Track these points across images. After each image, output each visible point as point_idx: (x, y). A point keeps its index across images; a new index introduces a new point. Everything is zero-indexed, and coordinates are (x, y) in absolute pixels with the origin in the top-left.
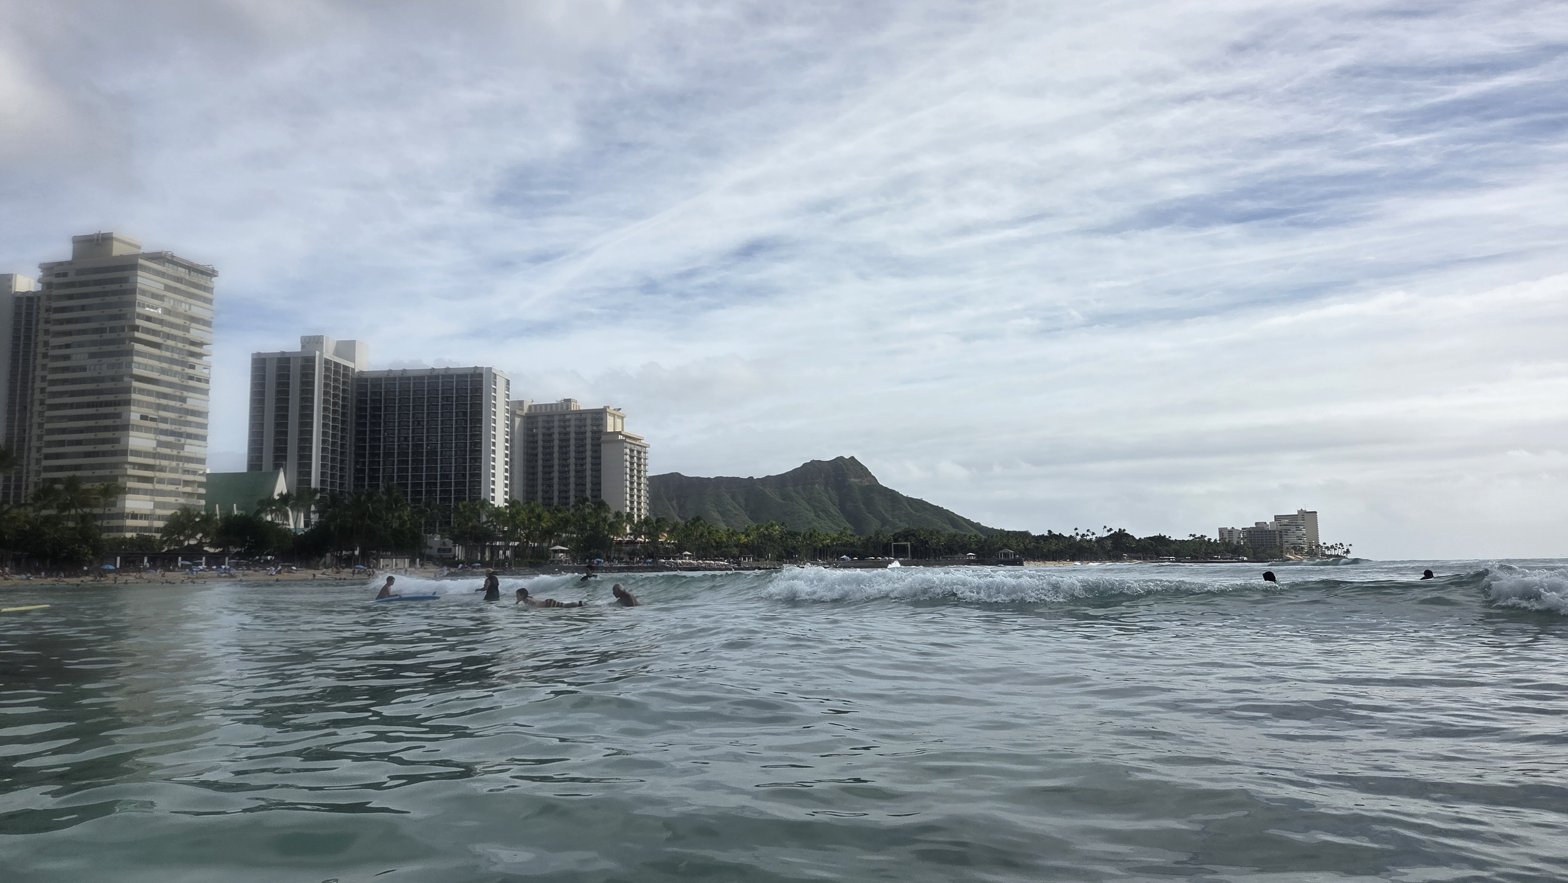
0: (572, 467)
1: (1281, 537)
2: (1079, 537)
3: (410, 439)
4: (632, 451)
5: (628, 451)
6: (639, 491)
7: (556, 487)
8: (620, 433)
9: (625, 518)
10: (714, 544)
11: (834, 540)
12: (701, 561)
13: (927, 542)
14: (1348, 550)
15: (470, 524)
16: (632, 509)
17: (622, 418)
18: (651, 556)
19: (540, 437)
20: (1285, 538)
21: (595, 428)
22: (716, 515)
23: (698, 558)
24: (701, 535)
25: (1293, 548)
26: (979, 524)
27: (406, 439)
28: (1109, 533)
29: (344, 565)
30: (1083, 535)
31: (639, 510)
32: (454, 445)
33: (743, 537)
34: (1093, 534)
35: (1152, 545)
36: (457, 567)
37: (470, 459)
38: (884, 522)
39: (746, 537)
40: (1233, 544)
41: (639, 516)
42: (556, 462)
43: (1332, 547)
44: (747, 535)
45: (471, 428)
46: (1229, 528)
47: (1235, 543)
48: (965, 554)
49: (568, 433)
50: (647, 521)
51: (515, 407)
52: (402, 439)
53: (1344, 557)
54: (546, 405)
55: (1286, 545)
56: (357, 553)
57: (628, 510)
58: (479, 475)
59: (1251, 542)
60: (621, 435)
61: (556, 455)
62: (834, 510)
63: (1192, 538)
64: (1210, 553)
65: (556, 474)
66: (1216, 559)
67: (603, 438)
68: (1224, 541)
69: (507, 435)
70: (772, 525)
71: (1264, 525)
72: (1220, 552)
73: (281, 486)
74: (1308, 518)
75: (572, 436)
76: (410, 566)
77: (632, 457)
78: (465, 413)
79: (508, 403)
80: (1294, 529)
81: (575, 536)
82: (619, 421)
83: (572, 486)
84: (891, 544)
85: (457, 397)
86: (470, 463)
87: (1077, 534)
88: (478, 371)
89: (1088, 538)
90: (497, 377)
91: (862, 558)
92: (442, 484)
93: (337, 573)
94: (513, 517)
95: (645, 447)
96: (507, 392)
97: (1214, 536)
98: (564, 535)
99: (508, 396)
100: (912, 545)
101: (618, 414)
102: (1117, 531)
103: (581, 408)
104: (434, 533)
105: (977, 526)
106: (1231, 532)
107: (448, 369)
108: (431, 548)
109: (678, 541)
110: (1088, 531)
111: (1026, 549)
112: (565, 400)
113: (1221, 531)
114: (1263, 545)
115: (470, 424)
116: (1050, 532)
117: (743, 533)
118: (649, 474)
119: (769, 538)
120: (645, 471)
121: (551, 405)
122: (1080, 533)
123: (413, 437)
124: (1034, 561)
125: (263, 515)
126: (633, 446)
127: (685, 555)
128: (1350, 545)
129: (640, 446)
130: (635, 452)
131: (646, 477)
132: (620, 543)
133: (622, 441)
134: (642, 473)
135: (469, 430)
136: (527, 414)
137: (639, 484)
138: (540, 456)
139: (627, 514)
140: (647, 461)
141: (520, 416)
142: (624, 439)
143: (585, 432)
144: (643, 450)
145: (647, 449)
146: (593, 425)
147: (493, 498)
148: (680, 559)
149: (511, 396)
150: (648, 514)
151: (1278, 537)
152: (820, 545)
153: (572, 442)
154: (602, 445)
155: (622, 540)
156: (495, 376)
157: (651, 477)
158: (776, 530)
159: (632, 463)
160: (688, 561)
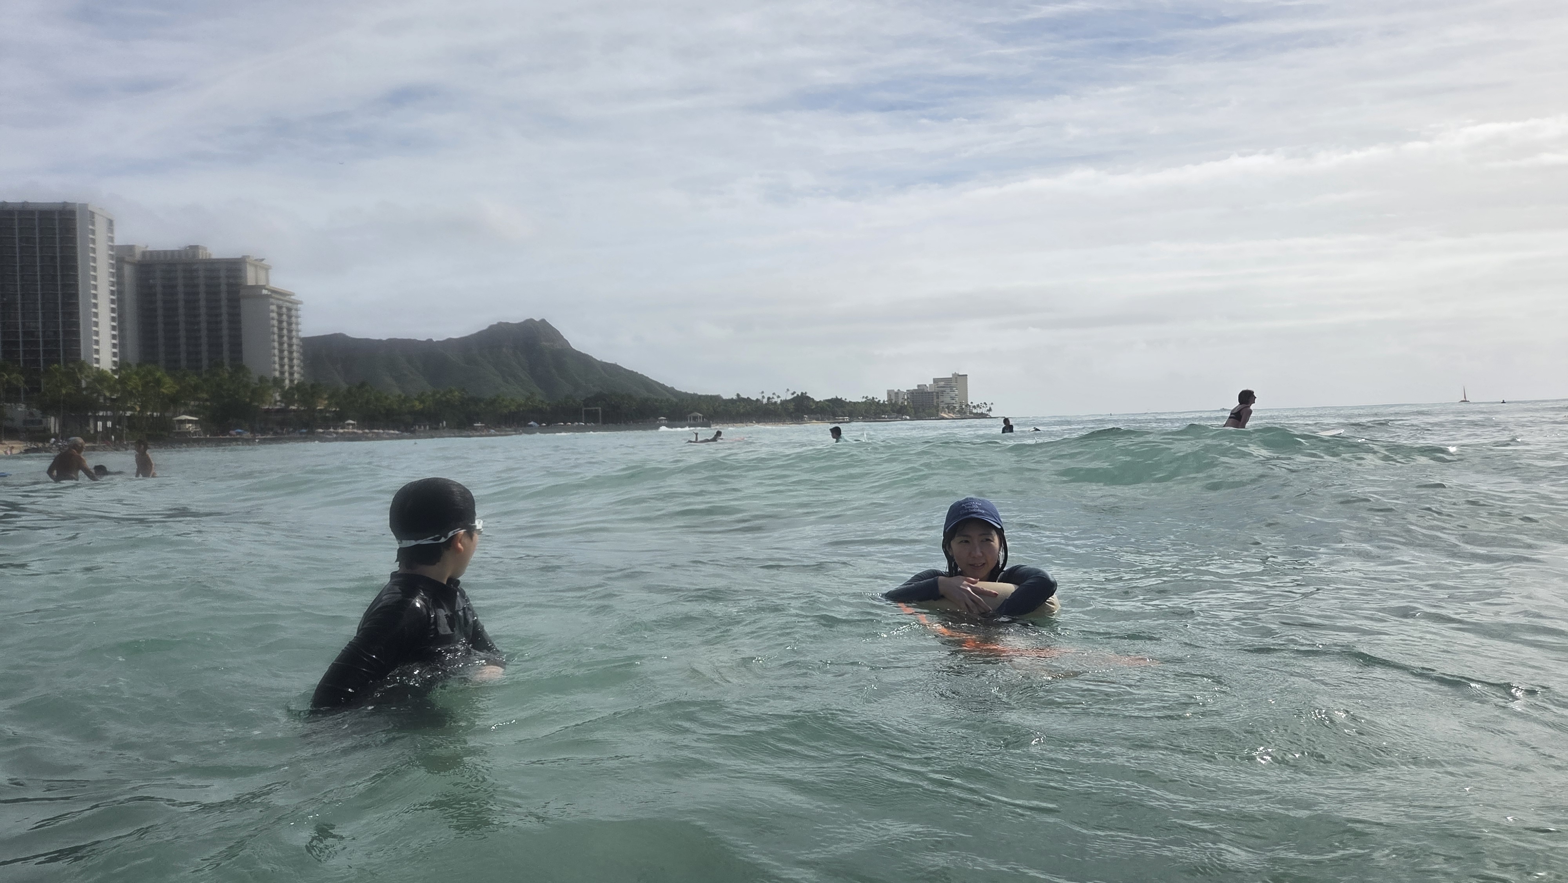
0: (203, 325)
1: (938, 398)
2: (765, 401)
4: (280, 307)
5: (273, 307)
6: (290, 352)
7: (183, 348)
8: (263, 287)
9: (270, 384)
10: (383, 412)
11: (521, 406)
12: (367, 431)
13: (618, 406)
14: (990, 407)
15: (65, 391)
16: (282, 373)
17: (267, 269)
18: (306, 425)
19: (159, 289)
20: (941, 399)
21: (231, 281)
22: (388, 380)
23: (363, 427)
24: (368, 401)
25: (948, 408)
26: (673, 388)
28: (793, 396)
30: (769, 398)
31: (291, 374)
32: (39, 296)
33: (417, 403)
35: (829, 406)
37: (64, 313)
38: (576, 386)
39: (420, 403)
40: (897, 404)
41: (292, 381)
42: (182, 319)
43: (978, 406)
44: (423, 401)
45: (62, 276)
46: (896, 390)
47: (900, 403)
48: (656, 418)
49: (196, 286)
50: (299, 388)
51: (121, 252)
53: (987, 415)
54: (165, 252)
55: (941, 405)
57: (277, 374)
58: (77, 333)
59: (913, 402)
60: (266, 289)
61: (181, 311)
62: (524, 375)
63: (864, 400)
64: (879, 413)
66: (885, 418)
67: (243, 292)
68: (891, 402)
69: (112, 286)
70: (451, 391)
71: (925, 387)
72: (887, 412)
74: (960, 379)
75: (202, 289)
77: (280, 314)
78: (53, 258)
79: (112, 248)
80: (948, 390)
81: (208, 403)
82: (262, 274)
83: (204, 348)
84: (581, 409)
85: (41, 238)
87: (763, 397)
88: (68, 207)
89: (774, 401)
90: (96, 216)
91: (550, 422)
92: (25, 343)
94: (121, 381)
95: (297, 304)
96: (110, 235)
97: (883, 398)
98: (192, 403)
99: (111, 239)
100: (602, 409)
101: (260, 265)
102: (800, 394)
103: (213, 257)
104: (17, 401)
105: (671, 391)
106: (898, 393)
107: (25, 204)
108: (12, 420)
109: (340, 409)
110: (774, 394)
111: (715, 411)
112: (191, 247)
113: (889, 393)
114: (923, 405)
116: (738, 395)
117: (417, 399)
118: (302, 335)
119: (448, 403)
120: (298, 331)
121: (173, 252)
122: (766, 397)
126: (280, 302)
127: (349, 424)
128: (992, 404)
129: (291, 302)
130: (284, 310)
131: (298, 338)
132: (268, 411)
133: (267, 296)
134: (294, 333)
135: (59, 278)
136: (139, 261)
137: (290, 345)
138: (160, 312)
139: (275, 379)
140: (299, 320)
141: (128, 263)
142: (269, 293)
143: (219, 285)
144: (295, 306)
145: (299, 306)
146: (228, 277)
147: (98, 361)
148: (342, 429)
149: (115, 241)
150: (302, 379)
151: (935, 398)
152: (505, 411)
153: (202, 296)
154: (241, 300)
155: (270, 408)
156: (92, 214)
157: (304, 338)
158: (455, 396)
159: (280, 322)
160: (351, 430)
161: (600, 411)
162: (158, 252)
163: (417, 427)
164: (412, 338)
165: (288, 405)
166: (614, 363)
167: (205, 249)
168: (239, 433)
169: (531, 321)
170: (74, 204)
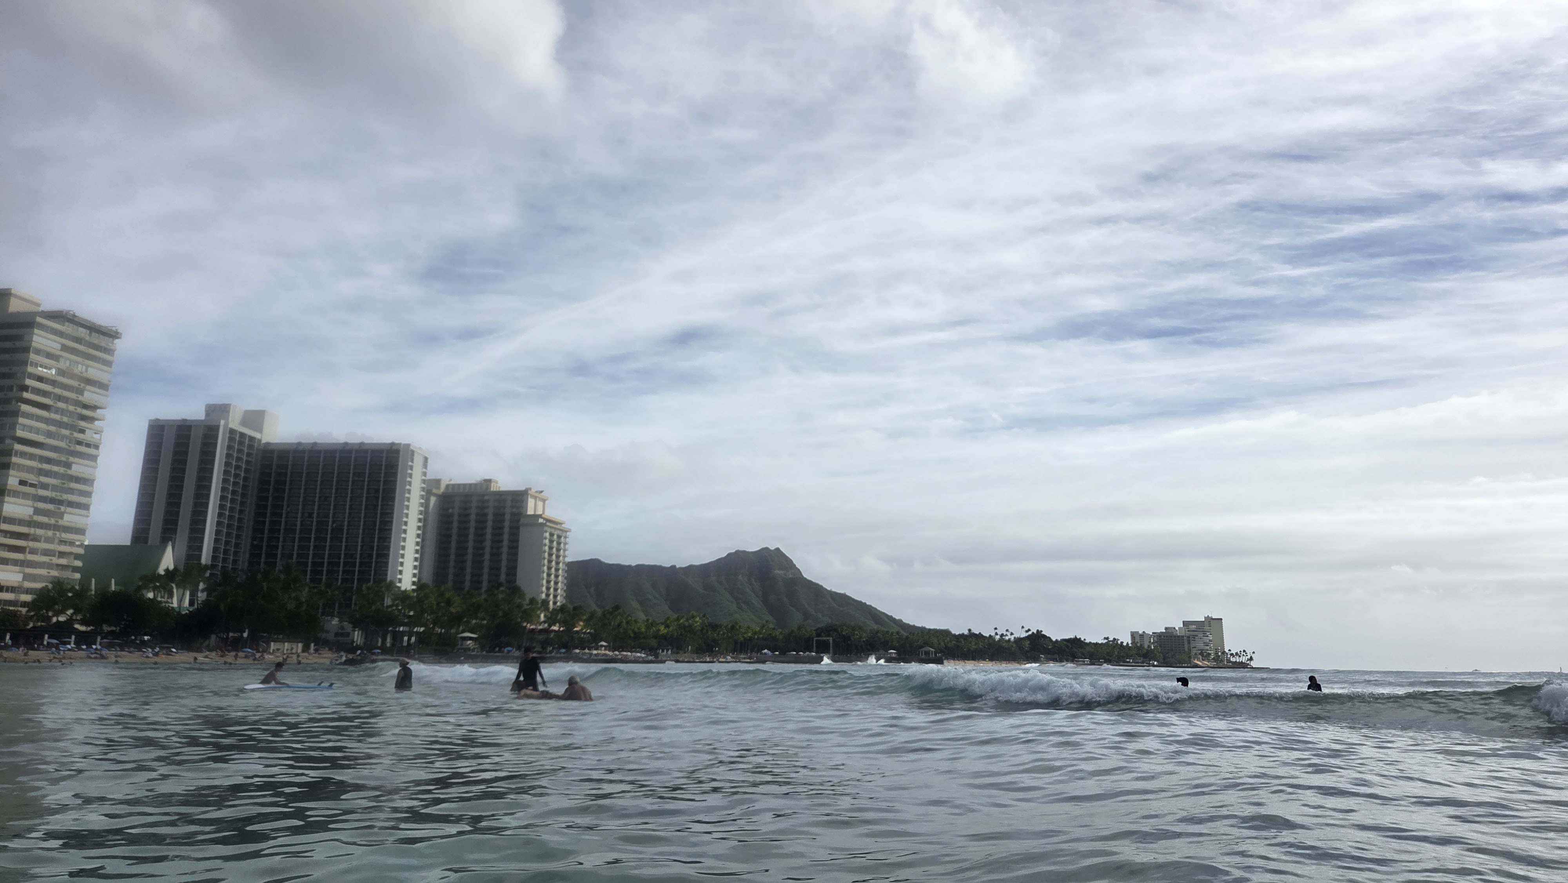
0: (487, 550)
1: (1189, 643)
2: (998, 637)
3: (315, 515)
4: (552, 535)
5: (547, 535)
6: (557, 576)
7: (469, 570)
8: (540, 516)
9: (539, 605)
10: (632, 635)
11: (755, 633)
12: (617, 653)
13: (849, 638)
14: (1251, 657)
15: (373, 608)
16: (548, 595)
17: (544, 501)
18: (565, 646)
19: (456, 518)
20: (1193, 644)
21: (514, 510)
22: (635, 604)
23: (615, 649)
24: (619, 625)
25: (1201, 654)
26: (901, 621)
27: (310, 515)
28: (1027, 634)
29: (230, 648)
30: (1002, 635)
31: (555, 597)
32: (362, 523)
33: (662, 628)
34: (1012, 634)
35: (1067, 647)
36: (355, 653)
37: (379, 538)
38: (807, 616)
39: (665, 628)
40: (1143, 648)
41: (555, 603)
42: (471, 544)
43: (1237, 654)
44: (667, 626)
45: (382, 506)
46: (1141, 632)
47: (1146, 647)
48: (887, 651)
49: (486, 515)
50: (562, 609)
51: (431, 485)
52: (306, 515)
53: (1248, 664)
54: (465, 485)
55: (1194, 651)
56: (245, 635)
57: (543, 596)
58: (387, 555)
59: (1161, 646)
60: (542, 518)
61: (471, 537)
62: (756, 602)
63: (1106, 641)
64: (1123, 657)
65: (469, 557)
66: (1129, 662)
67: (523, 521)
68: (1136, 645)
69: (421, 514)
70: (693, 617)
71: (1173, 630)
72: (1132, 656)
73: (168, 561)
74: (1213, 624)
75: (490, 518)
76: (303, 651)
77: (551, 541)
78: (377, 491)
79: (424, 481)
80: (1200, 635)
81: (486, 622)
82: (540, 504)
83: (486, 570)
84: (813, 638)
85: (369, 473)
86: (378, 542)
87: (996, 634)
88: (395, 448)
89: (1007, 638)
90: (415, 453)
91: (783, 652)
92: (345, 564)
93: (222, 656)
94: (420, 601)
95: (566, 532)
96: (424, 470)
97: (1126, 639)
98: (474, 621)
99: (425, 474)
100: (834, 640)
101: (540, 496)
102: (1035, 632)
103: (502, 489)
104: (332, 615)
105: (899, 623)
106: (1143, 636)
107: (362, 444)
108: (327, 632)
109: (595, 631)
110: (1007, 630)
111: (947, 647)
112: (485, 481)
113: (1133, 635)
114: (1172, 650)
115: (382, 501)
116: (970, 630)
117: (662, 624)
118: (568, 560)
119: (690, 629)
120: (565, 557)
121: (470, 485)
122: (1000, 633)
123: (318, 514)
124: (954, 660)
125: (144, 592)
126: (553, 531)
127: (602, 646)
128: (1254, 653)
129: (561, 530)
130: (555, 537)
131: (564, 563)
132: (533, 631)
133: (542, 524)
134: (561, 558)
135: (379, 508)
136: (443, 493)
137: (557, 570)
138: (454, 538)
139: (543, 601)
140: (567, 546)
141: (435, 495)
142: (544, 522)
143: (504, 514)
144: (564, 534)
145: (568, 533)
146: (513, 507)
147: (400, 581)
148: (595, 649)
149: (428, 475)
150: (565, 601)
151: (1186, 643)
152: (742, 638)
153: (490, 524)
154: (521, 528)
155: (535, 628)
156: (413, 452)
157: (569, 563)
158: (697, 622)
159: (551, 548)
160: (603, 652)
161: (831, 642)
162: (459, 485)
163: (661, 652)
164: (658, 564)
165: (550, 626)
166: (844, 593)
167: (497, 482)
168: (506, 650)
169: (767, 549)
170: (400, 444)
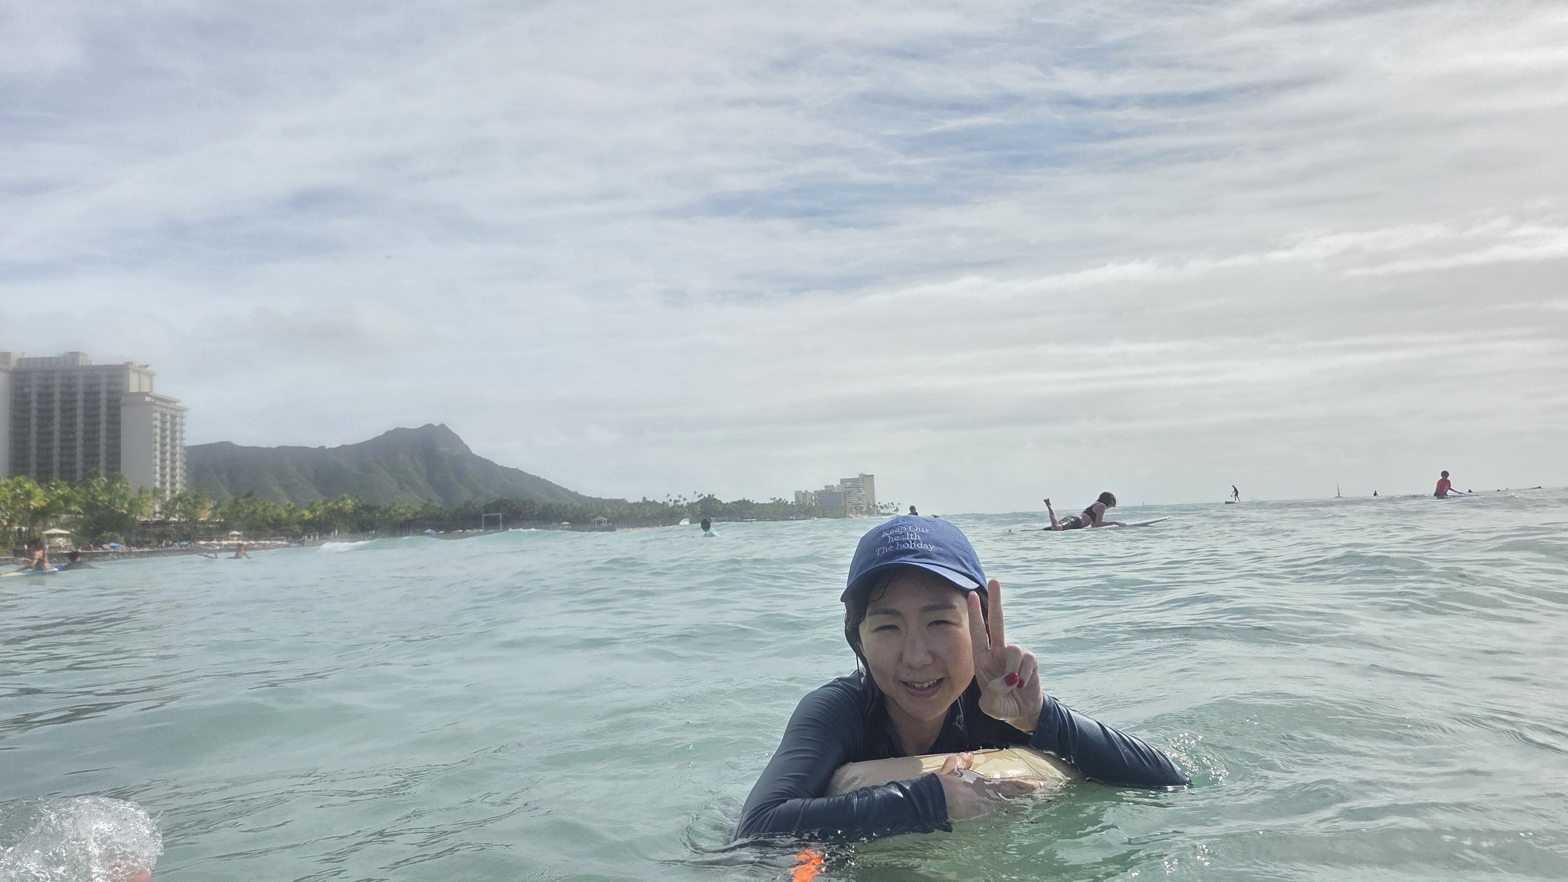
0: (80, 434)
2: (671, 503)
4: (163, 415)
5: (158, 415)
6: (173, 462)
8: (147, 394)
9: (152, 494)
10: (271, 522)
11: (417, 513)
12: (253, 542)
13: (519, 508)
16: (163, 483)
17: (151, 375)
18: (187, 538)
19: (34, 398)
20: (848, 499)
21: (112, 388)
22: (277, 489)
23: (250, 538)
24: (254, 512)
25: (855, 508)
28: (700, 499)
30: (675, 501)
31: (173, 484)
33: (307, 512)
34: (685, 499)
35: (736, 508)
38: (476, 492)
39: (310, 512)
40: (805, 506)
41: (173, 492)
42: (57, 428)
43: (885, 506)
44: (313, 511)
46: (804, 491)
47: (807, 503)
48: (560, 523)
50: (180, 499)
54: (43, 359)
55: (849, 506)
57: (158, 484)
59: (821, 503)
60: (149, 396)
61: (57, 420)
62: (420, 481)
63: (772, 501)
64: (787, 514)
67: (124, 399)
68: (799, 503)
70: (343, 499)
71: (832, 488)
72: (795, 513)
74: (866, 480)
75: (80, 397)
77: (163, 423)
80: (855, 490)
81: (82, 517)
82: (146, 381)
83: (79, 458)
84: (482, 515)
87: (670, 500)
89: (680, 504)
91: (448, 531)
95: (182, 411)
97: (791, 499)
98: (64, 516)
100: (505, 516)
101: (144, 370)
102: (707, 496)
103: (93, 363)
105: (575, 495)
106: (805, 494)
109: (225, 520)
110: (680, 496)
111: (620, 516)
112: (70, 353)
114: (833, 504)
116: (644, 498)
117: (307, 509)
119: (340, 514)
120: (182, 439)
121: (51, 359)
122: (673, 499)
124: (628, 528)
126: (164, 410)
127: (233, 536)
129: (174, 409)
130: (168, 417)
131: (181, 446)
132: (146, 524)
133: (150, 404)
134: (178, 441)
136: (15, 368)
137: (173, 454)
138: (34, 421)
139: (155, 491)
140: (183, 428)
142: (153, 400)
143: (99, 393)
144: (179, 414)
145: (184, 413)
146: (108, 384)
148: (225, 540)
150: (185, 489)
151: (843, 498)
152: (402, 519)
153: (80, 404)
154: (122, 408)
155: (149, 520)
157: (188, 447)
158: (348, 505)
159: (163, 430)
160: (235, 542)
161: (501, 518)
162: (36, 359)
163: (306, 537)
164: (304, 445)
165: (167, 517)
166: (515, 467)
167: (86, 355)
168: (113, 547)
169: (429, 426)
